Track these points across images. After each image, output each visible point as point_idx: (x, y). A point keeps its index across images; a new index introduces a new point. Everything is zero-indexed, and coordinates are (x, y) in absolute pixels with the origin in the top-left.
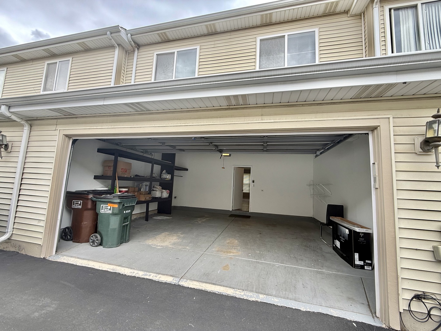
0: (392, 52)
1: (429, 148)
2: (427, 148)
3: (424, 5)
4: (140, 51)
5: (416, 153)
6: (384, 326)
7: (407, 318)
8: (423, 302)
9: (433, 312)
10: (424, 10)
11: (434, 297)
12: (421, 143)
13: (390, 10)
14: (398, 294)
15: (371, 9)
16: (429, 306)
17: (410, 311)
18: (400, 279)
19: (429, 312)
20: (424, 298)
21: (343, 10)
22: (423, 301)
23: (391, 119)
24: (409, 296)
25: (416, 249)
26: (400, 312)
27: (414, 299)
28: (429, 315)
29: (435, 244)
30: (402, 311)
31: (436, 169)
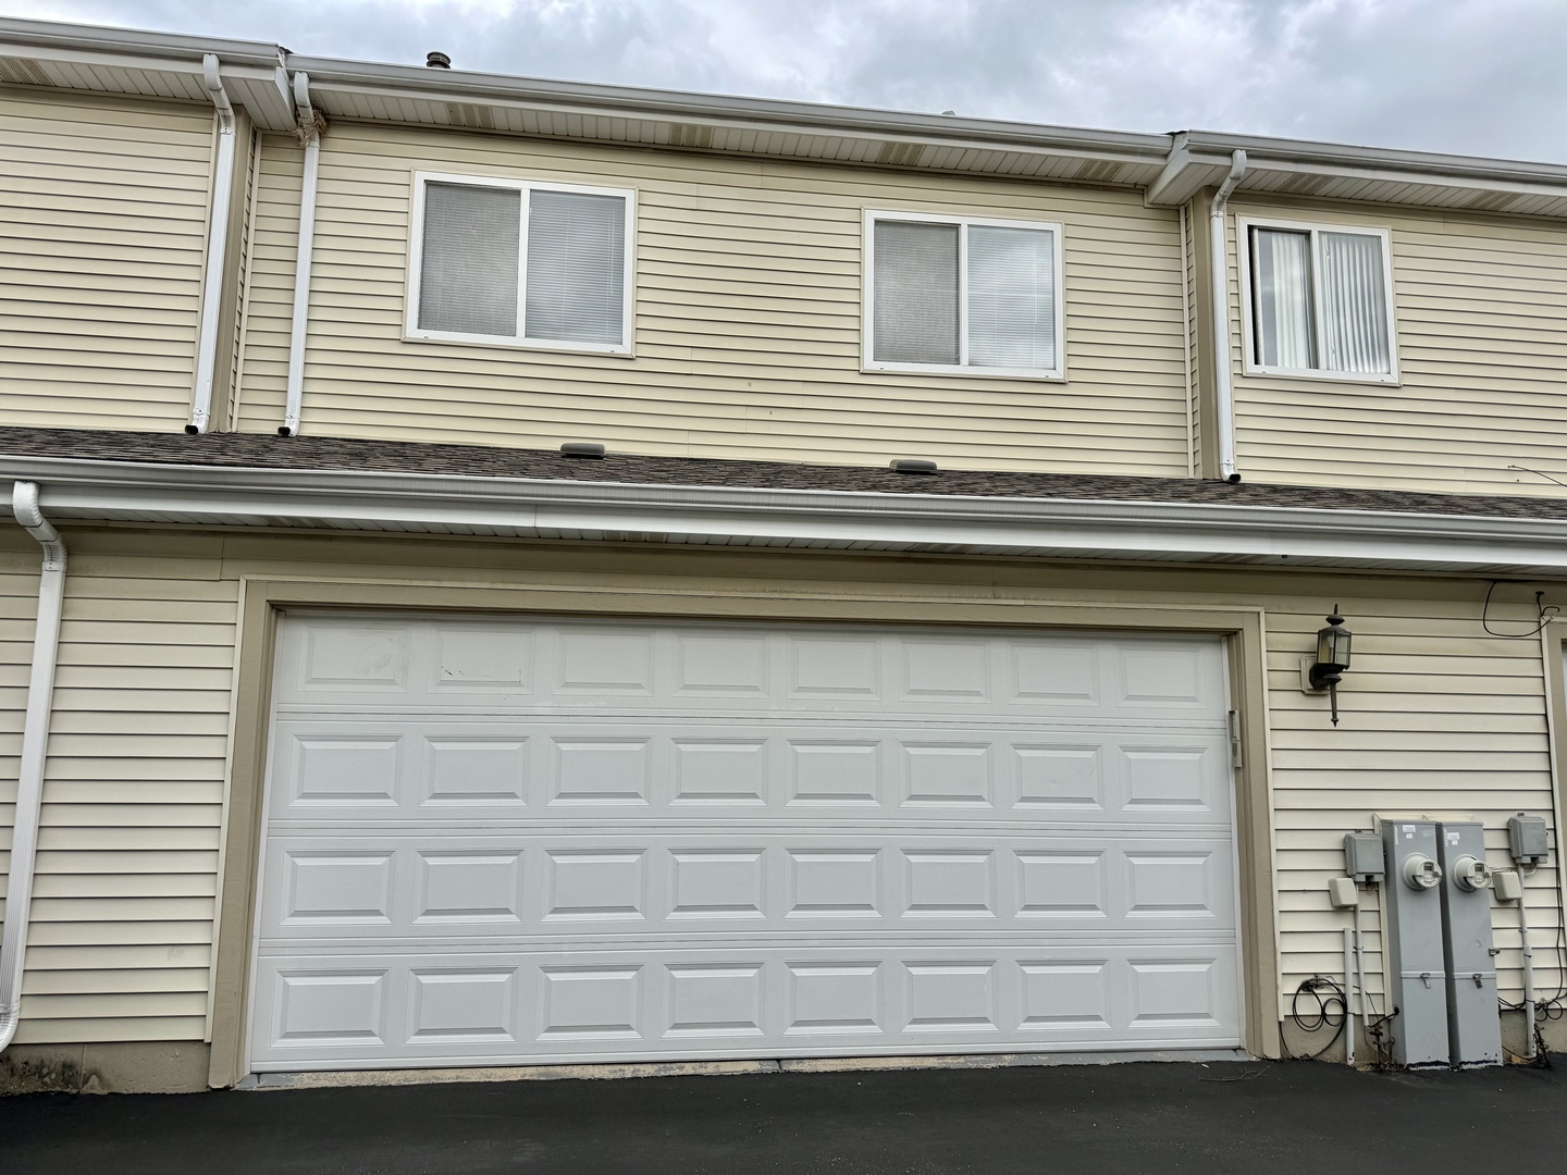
0: (1257, 362)
1: (1322, 683)
2: (1318, 683)
3: (1325, 238)
4: (333, 143)
5: (1303, 692)
6: (1254, 1059)
7: (1292, 1032)
8: (1316, 995)
9: (1329, 1011)
10: (1325, 253)
11: (1332, 982)
12: (1310, 671)
13: (1251, 228)
14: (1277, 987)
15: (1207, 218)
16: (1323, 999)
17: (1295, 1016)
18: (1279, 955)
19: (1323, 1009)
20: (1317, 986)
21: (1132, 180)
22: (1316, 992)
23: (1262, 615)
24: (1292, 986)
25: (1304, 891)
26: (1280, 1023)
27: (1301, 992)
28: (1324, 1015)
29: (1332, 876)
30: (1282, 1019)
31: (1331, 726)
